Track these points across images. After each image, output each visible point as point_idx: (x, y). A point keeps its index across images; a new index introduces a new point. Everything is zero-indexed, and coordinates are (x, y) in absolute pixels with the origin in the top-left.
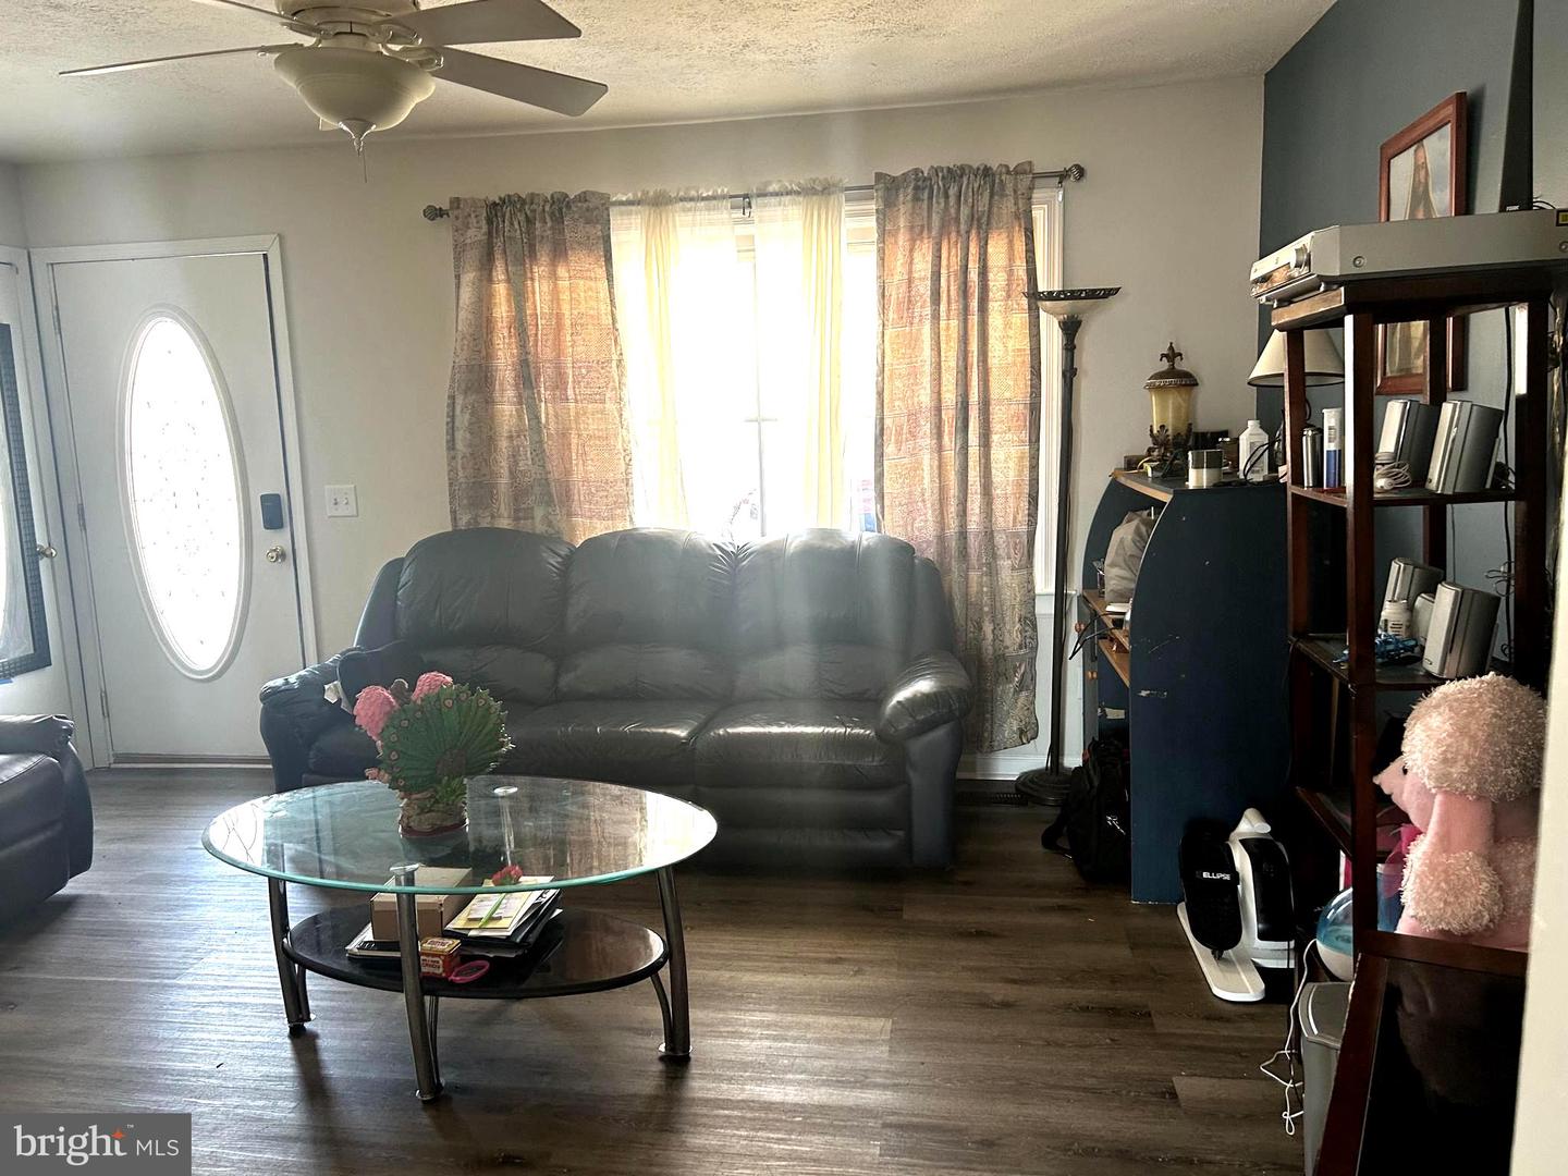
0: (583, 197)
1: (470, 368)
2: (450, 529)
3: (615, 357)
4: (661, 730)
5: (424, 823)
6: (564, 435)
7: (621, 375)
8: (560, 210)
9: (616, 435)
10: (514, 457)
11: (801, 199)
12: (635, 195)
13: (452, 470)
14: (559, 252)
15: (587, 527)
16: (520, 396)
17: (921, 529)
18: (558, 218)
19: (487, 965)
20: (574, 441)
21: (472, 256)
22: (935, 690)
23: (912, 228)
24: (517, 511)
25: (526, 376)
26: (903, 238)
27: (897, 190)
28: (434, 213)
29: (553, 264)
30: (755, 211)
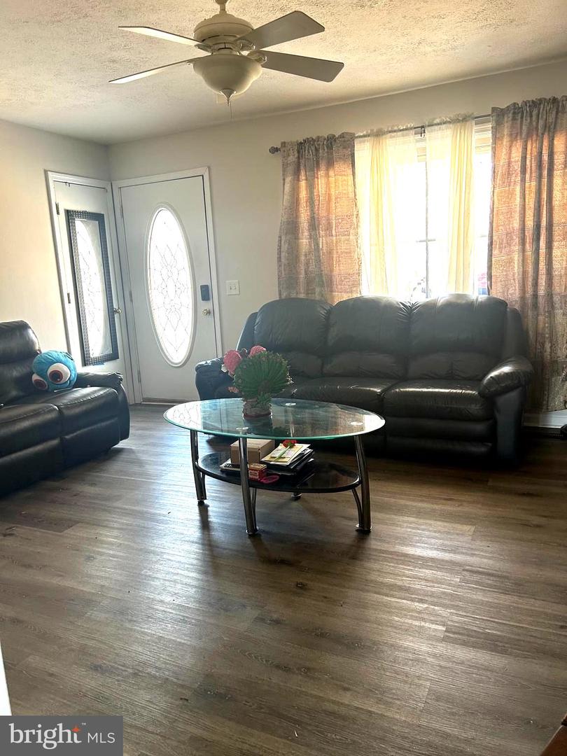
0: (342, 136)
1: (288, 223)
2: (278, 299)
3: (355, 213)
4: (368, 389)
5: (253, 412)
6: (330, 252)
7: (358, 222)
8: (331, 143)
9: (354, 252)
10: (307, 264)
11: (451, 125)
12: (367, 132)
13: (280, 271)
14: (330, 164)
15: (340, 297)
16: (310, 235)
17: (512, 294)
18: (330, 147)
19: (278, 477)
20: (335, 256)
21: (290, 169)
22: (512, 371)
23: (511, 135)
24: (308, 290)
25: (314, 225)
26: (506, 141)
27: (503, 116)
28: (274, 150)
29: (327, 170)
30: (427, 135)
